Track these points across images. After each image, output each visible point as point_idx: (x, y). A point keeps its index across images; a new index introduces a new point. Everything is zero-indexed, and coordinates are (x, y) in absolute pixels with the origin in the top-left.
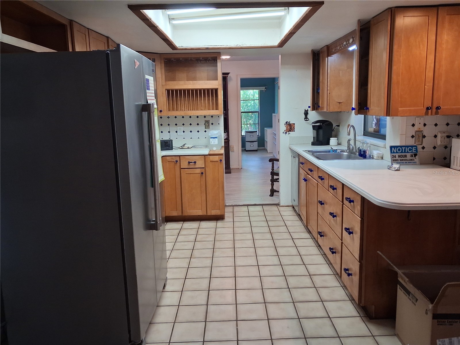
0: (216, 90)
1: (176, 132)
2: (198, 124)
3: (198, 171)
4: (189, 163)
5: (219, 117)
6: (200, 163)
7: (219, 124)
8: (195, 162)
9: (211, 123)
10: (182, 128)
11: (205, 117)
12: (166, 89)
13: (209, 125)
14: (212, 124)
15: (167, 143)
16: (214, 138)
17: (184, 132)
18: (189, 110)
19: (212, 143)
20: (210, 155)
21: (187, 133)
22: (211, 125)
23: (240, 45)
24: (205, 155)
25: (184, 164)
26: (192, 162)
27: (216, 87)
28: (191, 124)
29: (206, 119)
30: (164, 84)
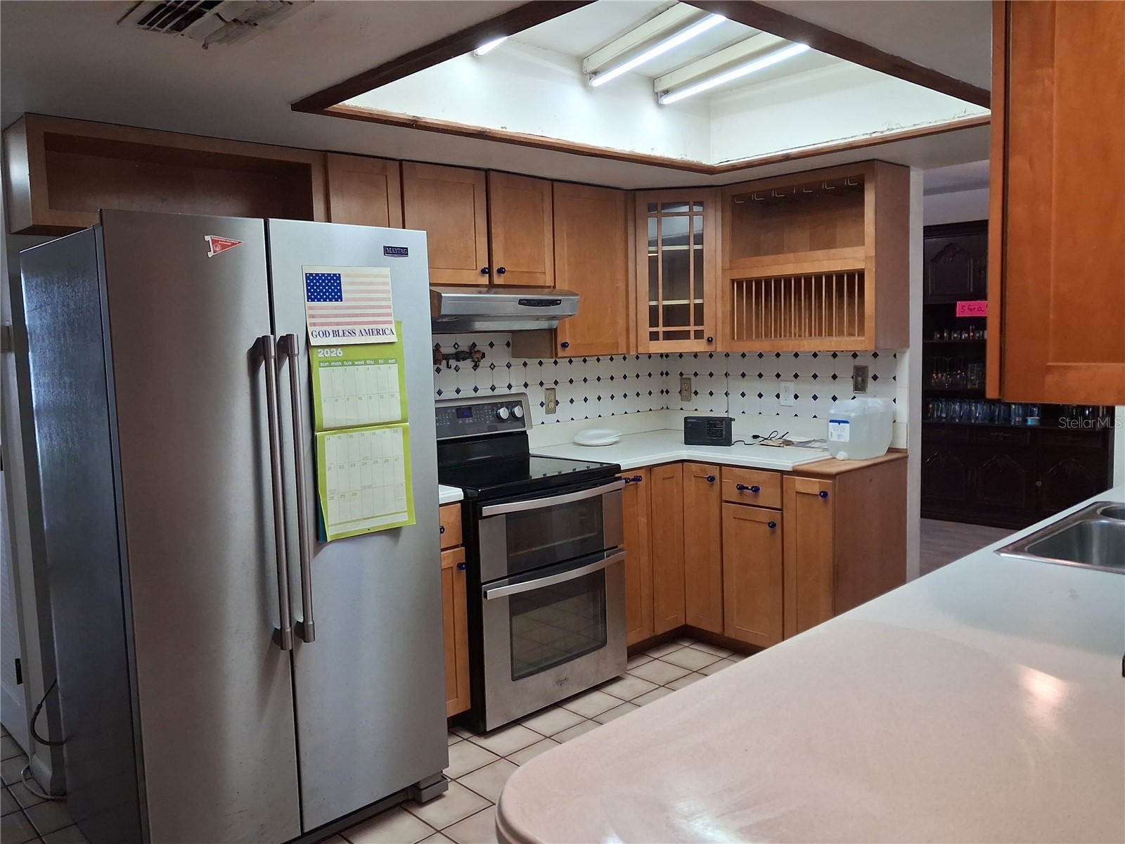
0: (861, 274)
1: (778, 396)
2: (834, 377)
3: (764, 516)
4: (741, 488)
5: (895, 356)
6: (769, 496)
7: (894, 378)
8: (756, 490)
9: (870, 375)
10: (792, 387)
11: (855, 356)
12: (733, 281)
13: (864, 381)
14: (875, 378)
15: (715, 425)
16: (839, 422)
17: (796, 397)
18: (811, 335)
19: (835, 438)
20: (796, 472)
21: (806, 400)
22: (870, 380)
23: (882, 132)
24: (782, 472)
25: (731, 492)
26: (747, 488)
27: (860, 266)
28: (815, 376)
29: (860, 362)
30: (727, 266)
